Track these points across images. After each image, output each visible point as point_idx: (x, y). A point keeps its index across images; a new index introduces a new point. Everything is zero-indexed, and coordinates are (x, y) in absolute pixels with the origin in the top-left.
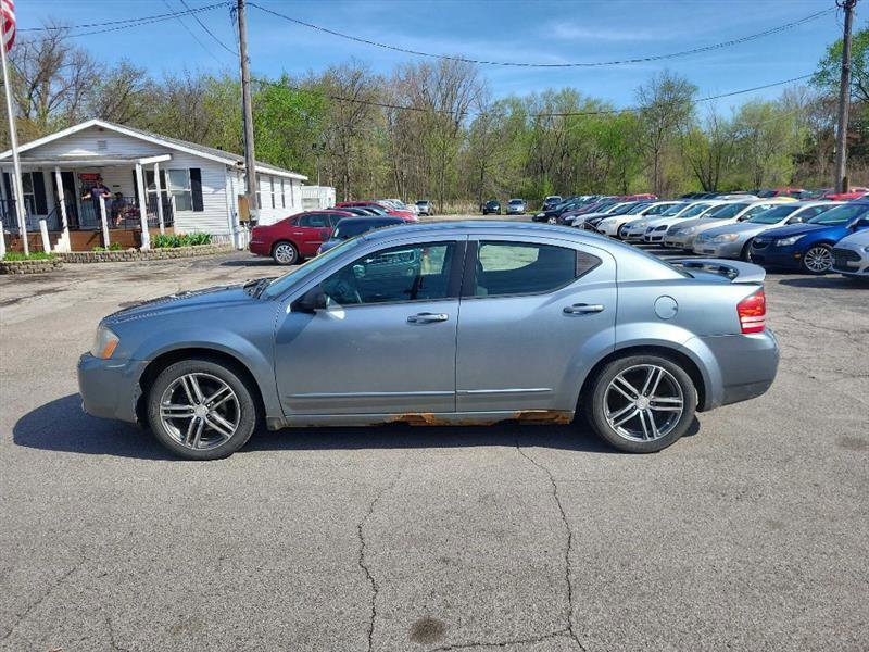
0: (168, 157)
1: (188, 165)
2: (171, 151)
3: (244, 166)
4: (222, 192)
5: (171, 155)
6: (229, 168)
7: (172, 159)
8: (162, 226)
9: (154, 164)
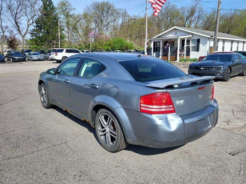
0: (191, 36)
1: (196, 38)
2: (192, 34)
3: (214, 37)
4: (205, 45)
5: (192, 35)
6: (209, 38)
7: (193, 36)
8: (185, 56)
9: (185, 38)
